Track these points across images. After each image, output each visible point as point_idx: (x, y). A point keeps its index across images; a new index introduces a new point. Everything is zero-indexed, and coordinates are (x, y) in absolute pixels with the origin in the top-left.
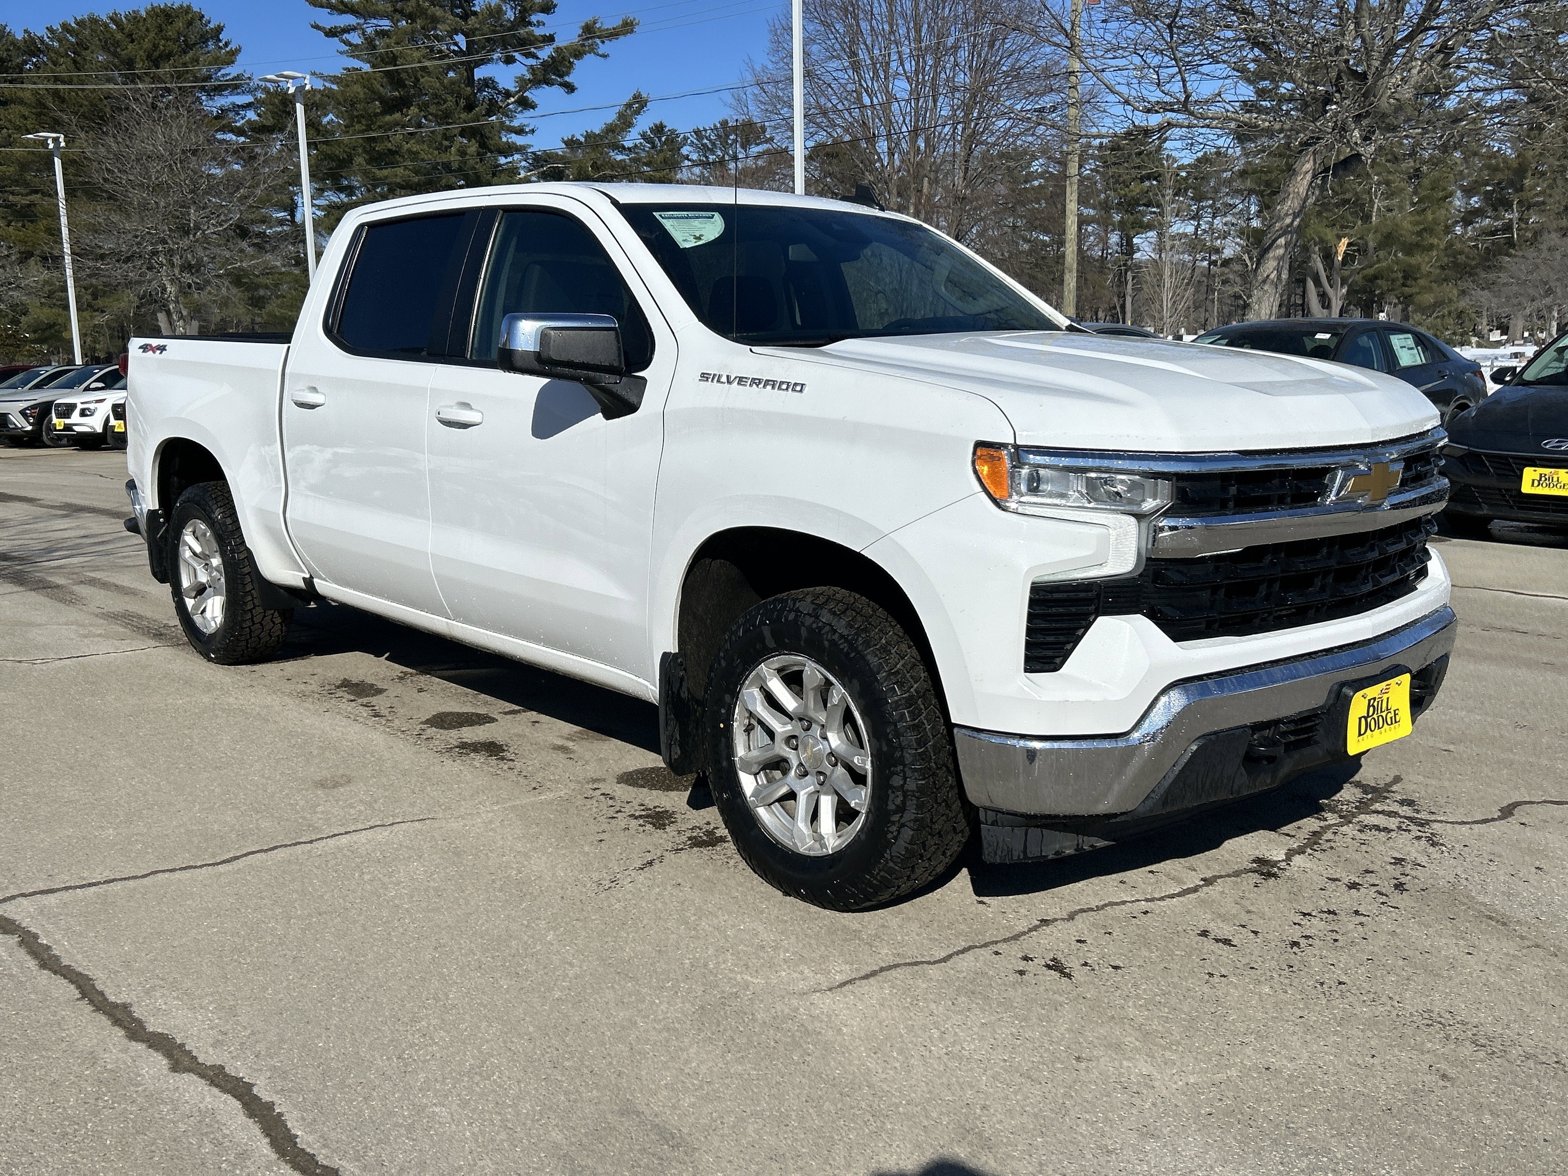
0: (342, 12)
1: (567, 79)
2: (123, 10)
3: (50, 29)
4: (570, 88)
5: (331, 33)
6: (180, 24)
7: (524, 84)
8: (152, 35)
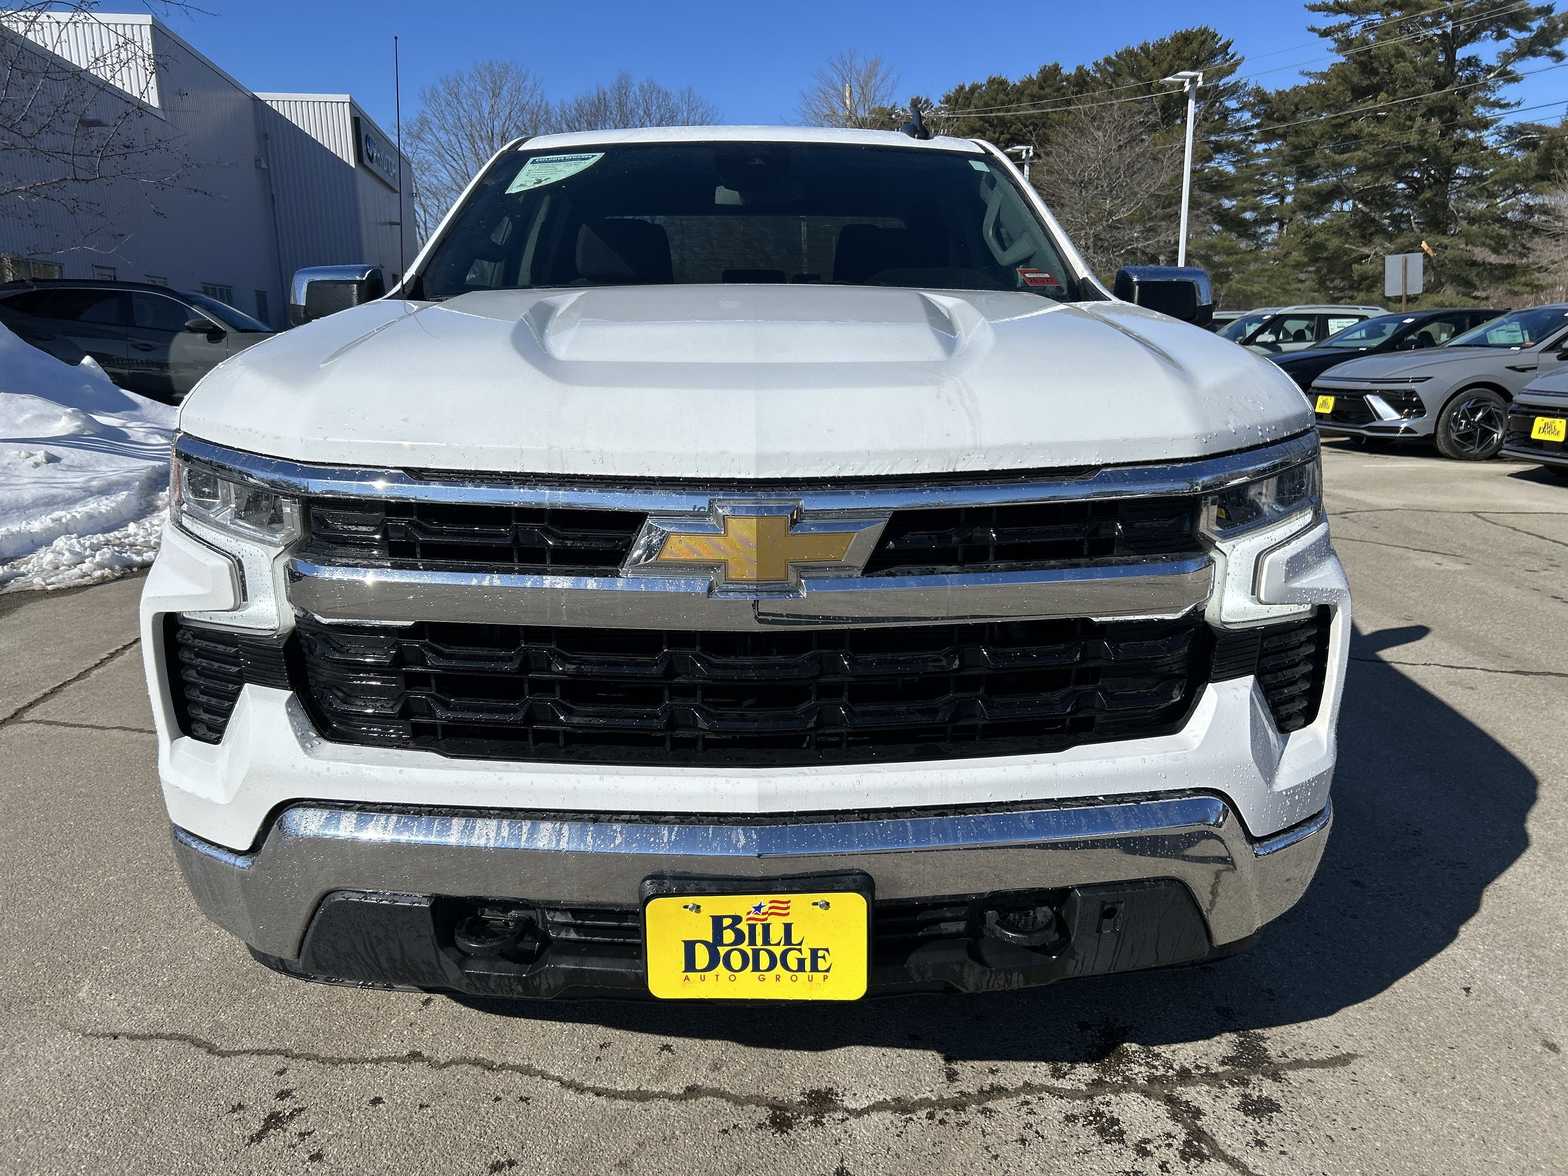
0: (1337, 12)
1: (1557, 48)
2: (1152, 40)
3: (1096, 64)
4: (1559, 56)
5: (1325, 33)
6: (1195, 45)
7: (1507, 58)
8: (1170, 57)
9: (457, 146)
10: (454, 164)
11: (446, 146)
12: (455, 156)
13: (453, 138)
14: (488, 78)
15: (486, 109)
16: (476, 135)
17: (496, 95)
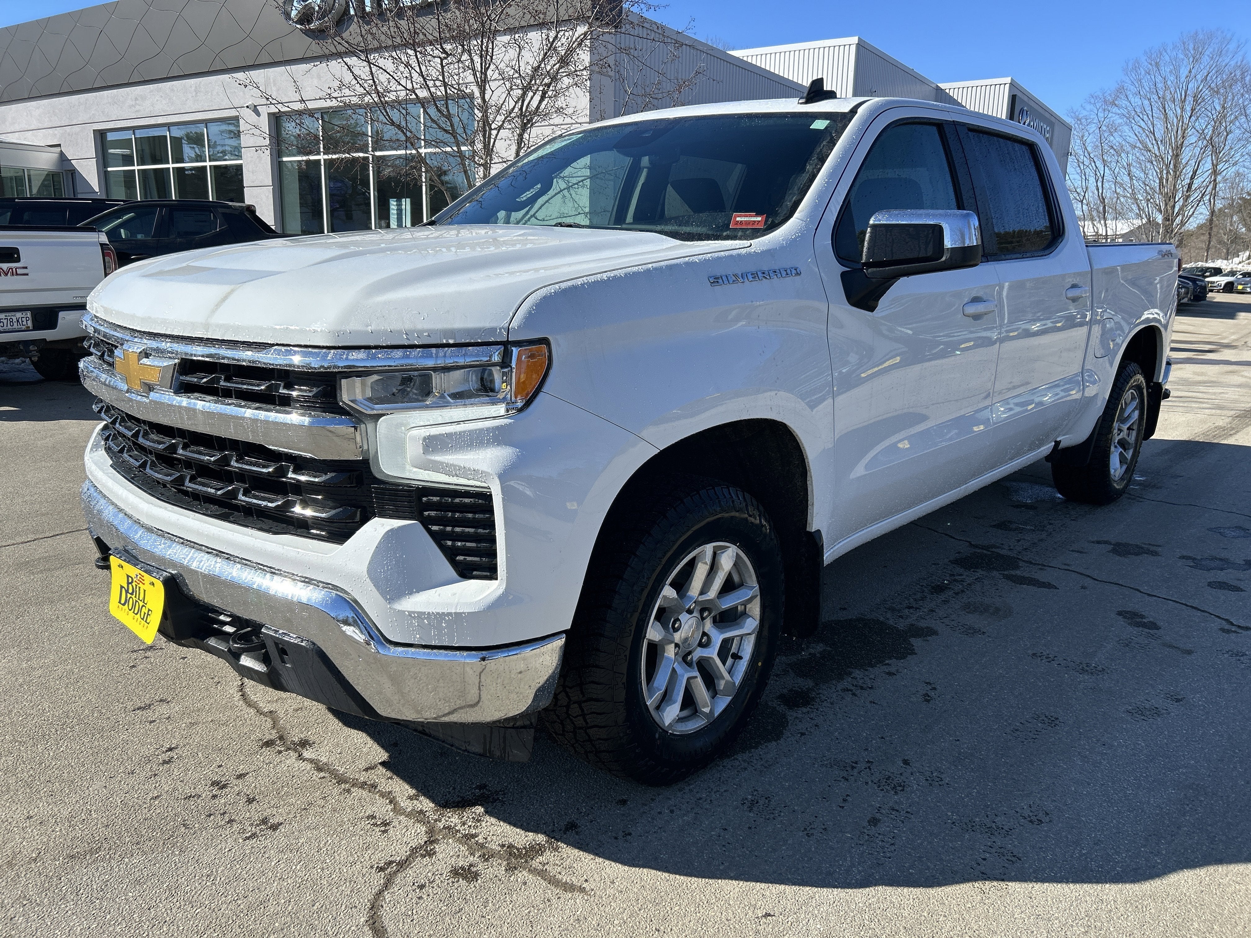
9: (1148, 109)
10: (1142, 124)
11: (1138, 110)
12: (1145, 117)
13: (1146, 102)
14: (1191, 46)
15: (1184, 72)
16: (1168, 97)
17: (1196, 60)
